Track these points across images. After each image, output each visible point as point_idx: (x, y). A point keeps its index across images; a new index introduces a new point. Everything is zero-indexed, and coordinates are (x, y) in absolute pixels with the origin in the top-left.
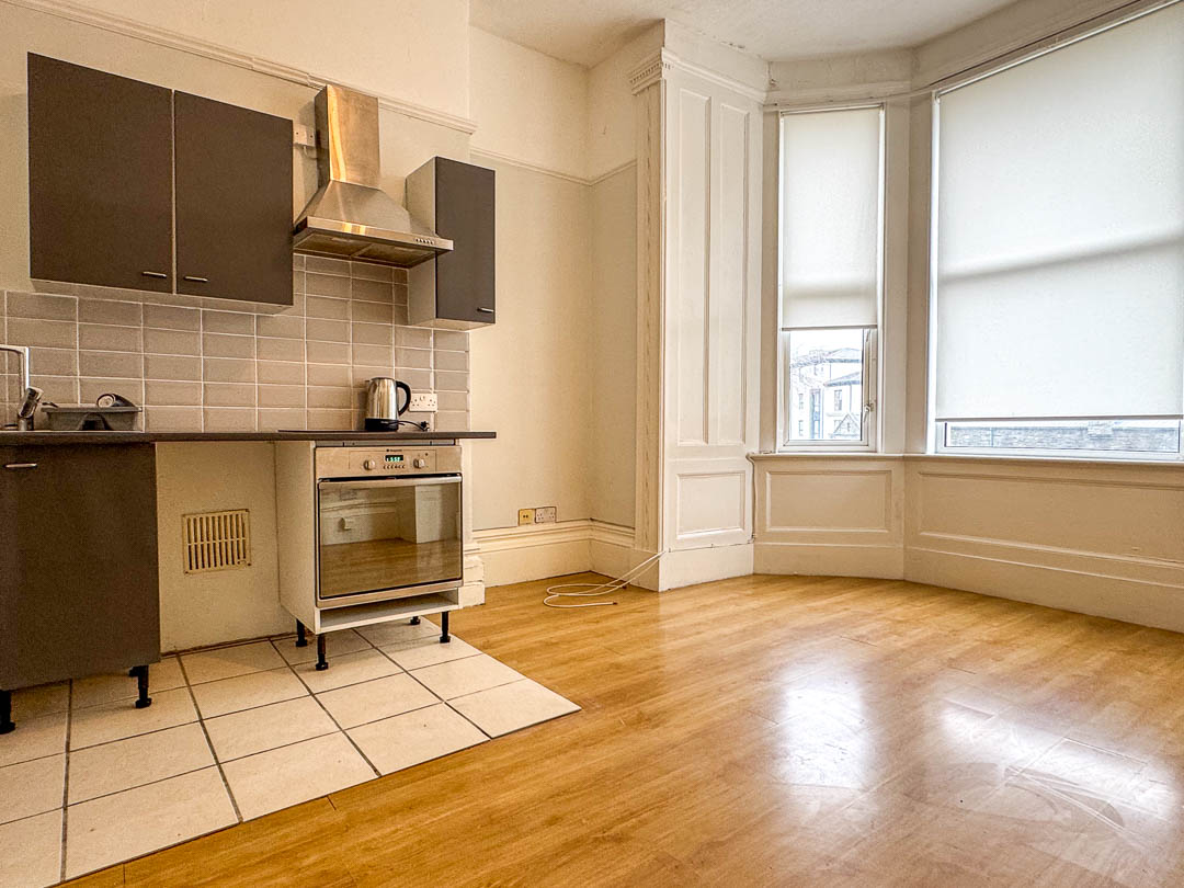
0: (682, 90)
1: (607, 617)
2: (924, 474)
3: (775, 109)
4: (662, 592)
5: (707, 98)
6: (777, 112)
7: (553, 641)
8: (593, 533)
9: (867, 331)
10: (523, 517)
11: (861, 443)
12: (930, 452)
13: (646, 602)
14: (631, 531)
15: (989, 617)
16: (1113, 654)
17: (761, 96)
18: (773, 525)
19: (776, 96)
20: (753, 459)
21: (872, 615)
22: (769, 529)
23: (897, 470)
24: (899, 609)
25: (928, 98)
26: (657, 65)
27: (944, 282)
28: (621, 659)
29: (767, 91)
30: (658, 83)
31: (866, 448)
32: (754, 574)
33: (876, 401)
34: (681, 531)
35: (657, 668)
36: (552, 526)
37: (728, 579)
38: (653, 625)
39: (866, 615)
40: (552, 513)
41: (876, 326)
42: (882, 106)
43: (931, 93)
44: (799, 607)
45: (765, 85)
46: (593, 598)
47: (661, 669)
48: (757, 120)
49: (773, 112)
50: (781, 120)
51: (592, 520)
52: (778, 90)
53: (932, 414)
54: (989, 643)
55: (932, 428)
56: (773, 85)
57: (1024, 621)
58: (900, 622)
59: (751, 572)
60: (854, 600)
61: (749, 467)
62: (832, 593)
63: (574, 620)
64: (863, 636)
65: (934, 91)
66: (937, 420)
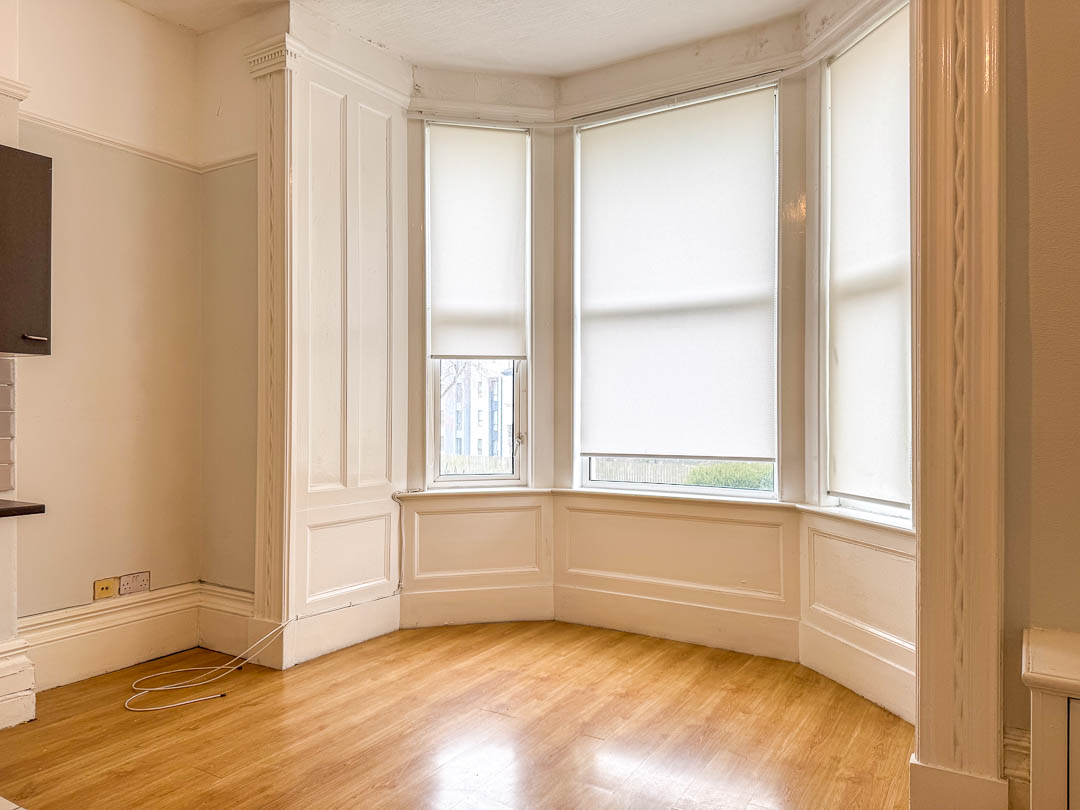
0: (311, 83)
1: (208, 719)
2: (571, 509)
3: (419, 117)
4: (288, 670)
5: (342, 96)
6: (422, 121)
7: (129, 768)
8: (202, 597)
9: (516, 361)
10: (101, 590)
11: (513, 476)
12: (576, 487)
13: (265, 686)
14: (249, 595)
15: (625, 661)
16: (724, 693)
17: (403, 100)
18: (422, 570)
19: (421, 104)
20: (400, 499)
21: (516, 674)
22: (418, 576)
23: (547, 506)
24: (544, 662)
25: (570, 131)
26: (280, 51)
27: (586, 318)
28: (218, 784)
29: (411, 96)
30: (281, 72)
31: (518, 482)
32: (401, 630)
33: (527, 434)
34: (312, 593)
35: (263, 790)
36: (146, 595)
37: (369, 640)
38: (268, 723)
39: (512, 675)
40: (143, 580)
41: (525, 358)
42: (528, 131)
43: (572, 128)
44: (442, 672)
45: (409, 90)
46: (196, 690)
47: (268, 792)
48: (400, 127)
49: (418, 119)
50: (427, 130)
51: (201, 582)
52: (422, 97)
53: (578, 448)
54: (622, 696)
55: (578, 462)
56: (417, 89)
57: (655, 662)
58: (542, 679)
59: (397, 627)
60: (502, 653)
61: (393, 509)
62: (479, 647)
63: (164, 729)
64: (502, 706)
65: (575, 126)
66: (583, 454)
